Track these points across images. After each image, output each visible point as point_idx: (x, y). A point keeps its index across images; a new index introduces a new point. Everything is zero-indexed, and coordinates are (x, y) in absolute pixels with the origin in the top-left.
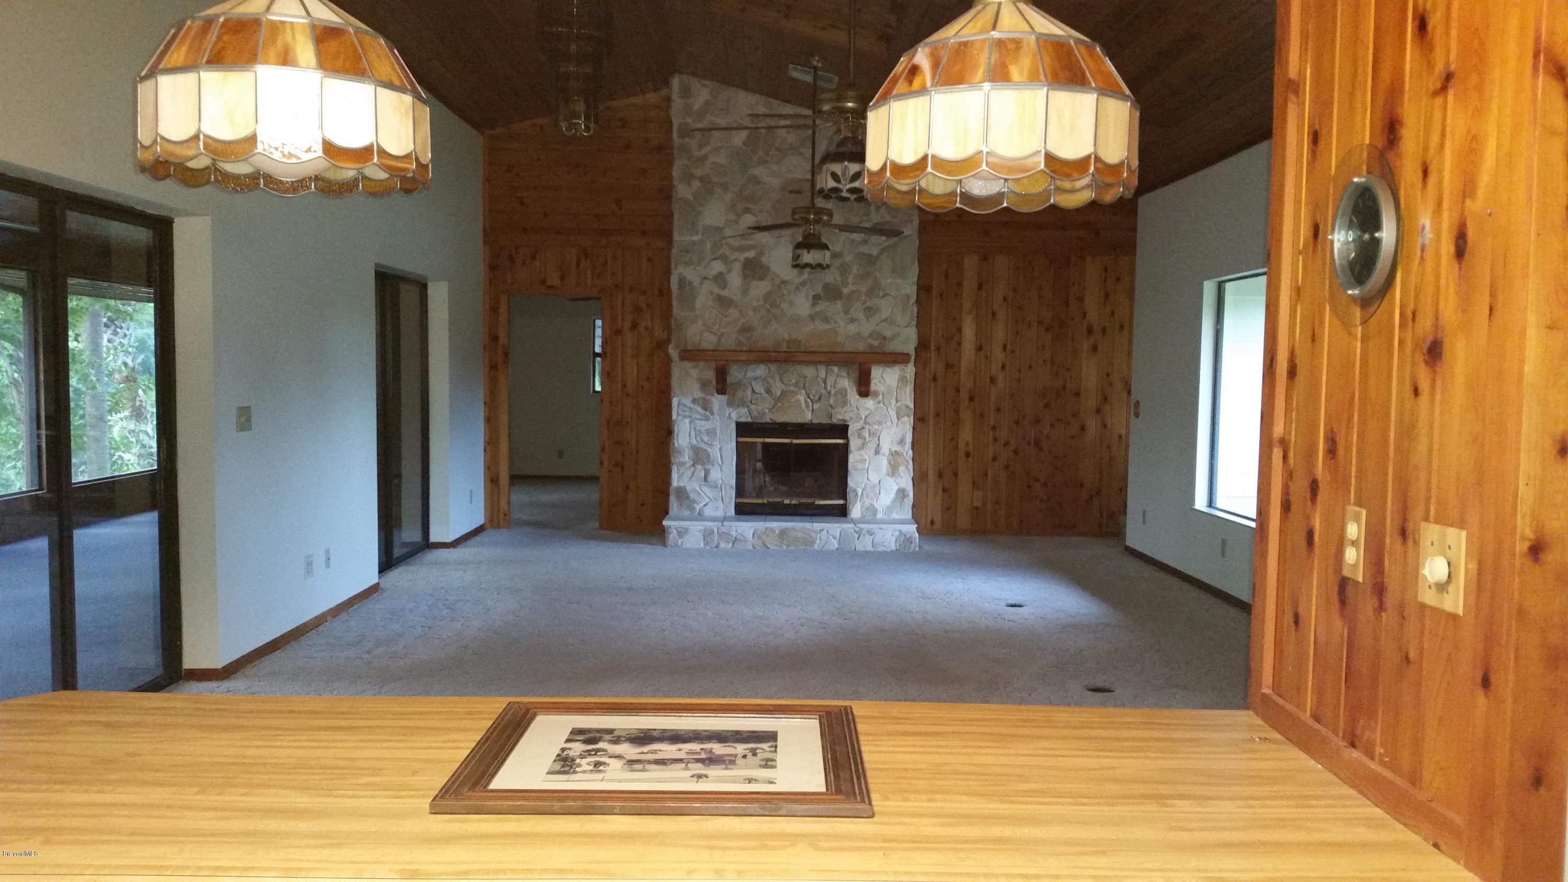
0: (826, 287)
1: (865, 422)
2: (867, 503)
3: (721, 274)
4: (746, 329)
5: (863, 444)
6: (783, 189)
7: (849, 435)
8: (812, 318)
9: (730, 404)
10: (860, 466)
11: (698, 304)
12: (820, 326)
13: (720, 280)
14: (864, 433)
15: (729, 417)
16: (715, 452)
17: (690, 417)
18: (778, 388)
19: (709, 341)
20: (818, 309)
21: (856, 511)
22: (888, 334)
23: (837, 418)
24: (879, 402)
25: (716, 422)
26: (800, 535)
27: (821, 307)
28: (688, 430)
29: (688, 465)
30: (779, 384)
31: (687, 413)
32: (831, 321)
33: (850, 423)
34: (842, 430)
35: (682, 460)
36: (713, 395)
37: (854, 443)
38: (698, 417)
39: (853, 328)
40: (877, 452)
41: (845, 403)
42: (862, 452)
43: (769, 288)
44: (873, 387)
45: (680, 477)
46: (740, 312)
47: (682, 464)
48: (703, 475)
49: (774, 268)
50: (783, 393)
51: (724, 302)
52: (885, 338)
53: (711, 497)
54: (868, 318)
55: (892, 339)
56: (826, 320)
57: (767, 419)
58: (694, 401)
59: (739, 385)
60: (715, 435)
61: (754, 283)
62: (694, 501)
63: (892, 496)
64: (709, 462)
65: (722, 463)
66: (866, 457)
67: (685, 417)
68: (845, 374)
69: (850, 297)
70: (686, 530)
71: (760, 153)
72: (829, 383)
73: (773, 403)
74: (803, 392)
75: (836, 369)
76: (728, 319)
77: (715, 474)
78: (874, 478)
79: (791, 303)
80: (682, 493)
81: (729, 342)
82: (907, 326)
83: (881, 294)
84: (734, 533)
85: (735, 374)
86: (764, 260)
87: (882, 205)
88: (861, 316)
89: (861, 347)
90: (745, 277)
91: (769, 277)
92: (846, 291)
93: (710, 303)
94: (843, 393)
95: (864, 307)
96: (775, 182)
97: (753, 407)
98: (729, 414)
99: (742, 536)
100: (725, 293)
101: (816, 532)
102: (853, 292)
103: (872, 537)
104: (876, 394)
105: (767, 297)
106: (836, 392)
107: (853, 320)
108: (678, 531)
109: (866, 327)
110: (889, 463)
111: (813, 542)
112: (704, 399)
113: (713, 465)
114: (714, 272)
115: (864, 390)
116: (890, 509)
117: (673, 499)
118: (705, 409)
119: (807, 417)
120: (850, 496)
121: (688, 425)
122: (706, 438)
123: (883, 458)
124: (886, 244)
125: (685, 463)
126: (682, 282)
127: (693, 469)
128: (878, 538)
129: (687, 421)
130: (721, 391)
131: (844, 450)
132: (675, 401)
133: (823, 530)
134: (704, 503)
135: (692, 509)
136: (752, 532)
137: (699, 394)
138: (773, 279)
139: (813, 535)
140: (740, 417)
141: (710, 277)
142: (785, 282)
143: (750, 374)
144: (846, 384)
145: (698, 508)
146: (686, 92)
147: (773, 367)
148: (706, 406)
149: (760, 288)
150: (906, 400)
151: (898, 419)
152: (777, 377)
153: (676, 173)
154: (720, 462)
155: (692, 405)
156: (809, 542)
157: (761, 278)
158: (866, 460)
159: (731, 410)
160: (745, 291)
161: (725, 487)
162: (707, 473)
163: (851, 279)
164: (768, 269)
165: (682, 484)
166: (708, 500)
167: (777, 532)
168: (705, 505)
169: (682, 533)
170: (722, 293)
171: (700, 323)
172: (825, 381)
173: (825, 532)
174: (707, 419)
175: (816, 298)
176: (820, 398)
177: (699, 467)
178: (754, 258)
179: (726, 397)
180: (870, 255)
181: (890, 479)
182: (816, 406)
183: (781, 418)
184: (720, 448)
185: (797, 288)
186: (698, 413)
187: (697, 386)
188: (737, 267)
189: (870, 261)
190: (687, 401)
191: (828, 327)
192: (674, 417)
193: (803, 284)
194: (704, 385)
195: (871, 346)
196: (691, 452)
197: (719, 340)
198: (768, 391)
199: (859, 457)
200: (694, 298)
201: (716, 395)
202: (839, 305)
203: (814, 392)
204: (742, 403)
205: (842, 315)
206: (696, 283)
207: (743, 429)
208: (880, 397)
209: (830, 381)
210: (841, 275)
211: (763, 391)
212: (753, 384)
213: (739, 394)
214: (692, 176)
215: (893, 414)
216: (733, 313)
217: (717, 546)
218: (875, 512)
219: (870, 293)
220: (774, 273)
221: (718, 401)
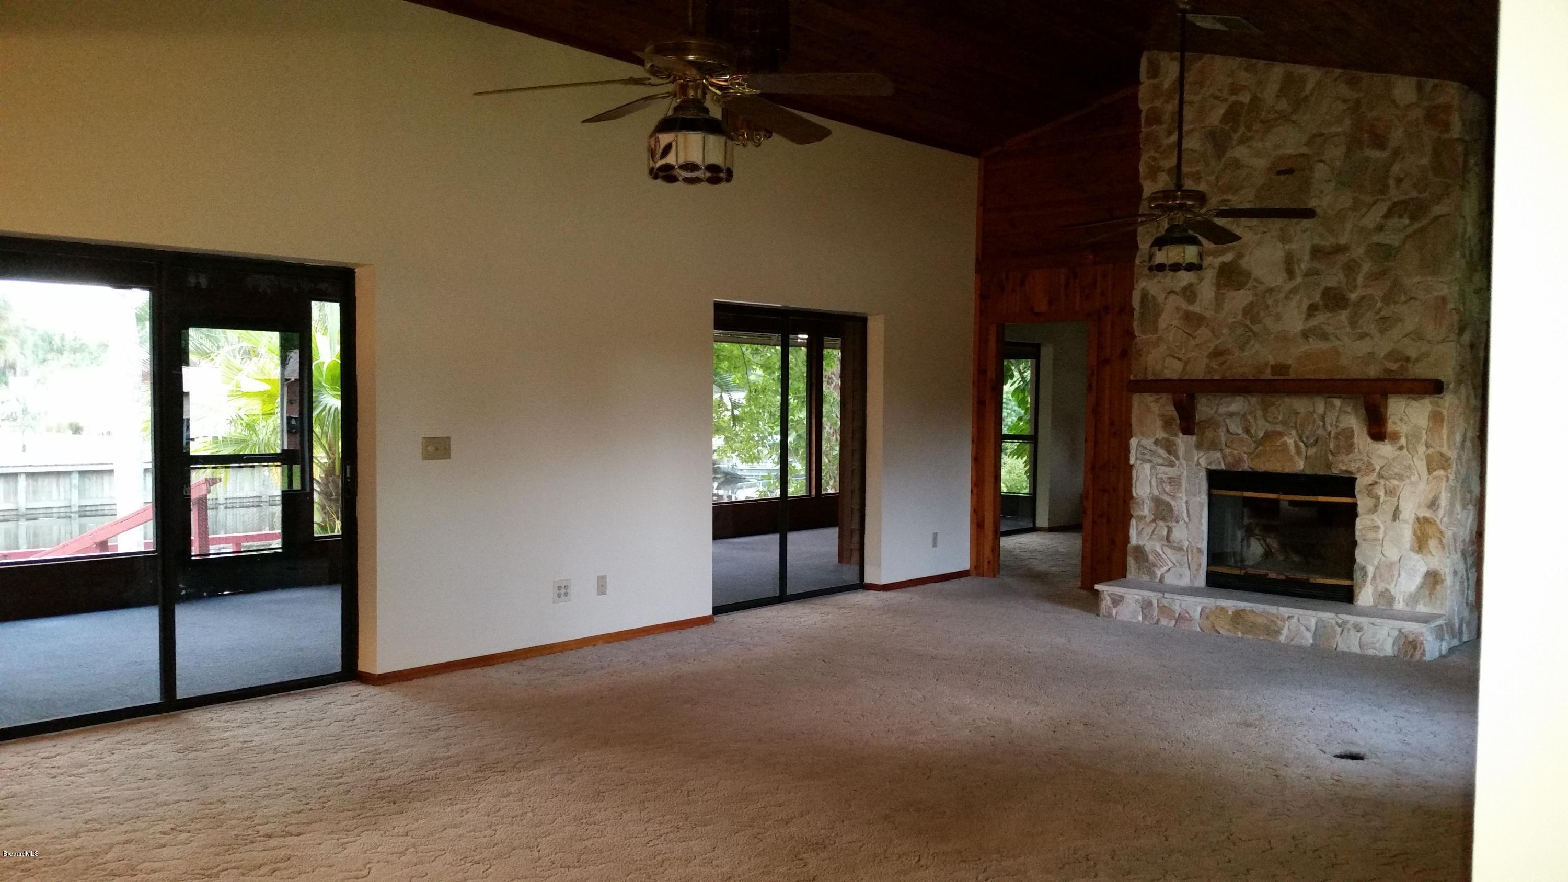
0: (1327, 293)
1: (1380, 476)
2: (1381, 587)
3: (1191, 285)
4: (1217, 354)
5: (1376, 506)
6: (1270, 169)
7: (1356, 493)
8: (1305, 335)
9: (1199, 446)
10: (1371, 535)
11: (1163, 322)
12: (1316, 345)
13: (1189, 293)
14: (1377, 491)
15: (1198, 464)
16: (1180, 505)
17: (1150, 461)
18: (1261, 427)
19: (1173, 370)
20: (1314, 322)
21: (1365, 597)
22: (1412, 353)
23: (1341, 466)
24: (1401, 448)
25: (1182, 470)
26: (1259, 620)
27: (1320, 318)
28: (1149, 478)
29: (1148, 520)
30: (1261, 422)
31: (1147, 457)
32: (1331, 337)
33: (1358, 476)
34: (1346, 484)
35: (1141, 513)
36: (1176, 435)
37: (1363, 503)
38: (1161, 461)
39: (1363, 347)
40: (1396, 515)
41: (1350, 448)
42: (1374, 517)
43: (1251, 298)
44: (1390, 427)
45: (1139, 533)
46: (1213, 331)
47: (1141, 518)
48: (1165, 533)
49: (1258, 272)
50: (1268, 436)
51: (1192, 320)
52: (1408, 359)
53: (1174, 561)
54: (1382, 332)
55: (1418, 360)
56: (1324, 337)
57: (1246, 466)
58: (1156, 442)
59: (1211, 423)
60: (1180, 485)
61: (1232, 293)
62: (1155, 565)
63: (1418, 580)
64: (1172, 518)
65: (1189, 520)
66: (1379, 523)
67: (1145, 461)
68: (1349, 409)
69: (1358, 304)
70: (1122, 598)
71: (1242, 129)
72: (1328, 421)
73: (1253, 446)
74: (1294, 432)
75: (1337, 402)
76: (1197, 341)
77: (1180, 533)
78: (1392, 553)
79: (1278, 318)
80: (1140, 552)
81: (1198, 371)
82: (1443, 341)
83: (1403, 298)
84: (1177, 609)
85: (1205, 408)
86: (1244, 263)
87: (1406, 176)
88: (1373, 329)
89: (1373, 371)
90: (1218, 286)
91: (1249, 285)
92: (1353, 296)
93: (1175, 322)
94: (1348, 434)
95: (1377, 317)
96: (1261, 163)
97: (1228, 451)
98: (1198, 460)
99: (1188, 613)
100: (1196, 308)
101: (1283, 620)
102: (1363, 297)
103: (1359, 634)
104: (1395, 437)
105: (1248, 311)
106: (1338, 434)
107: (1362, 336)
108: (1112, 599)
109: (1382, 345)
110: (1415, 533)
111: (1278, 632)
112: (1167, 440)
113: (1178, 522)
114: (1184, 283)
115: (1378, 432)
116: (1413, 599)
117: (1131, 562)
118: (1169, 453)
119: (1300, 466)
120: (1357, 575)
121: (1148, 471)
122: (1168, 488)
123: (1406, 526)
124: (1410, 230)
125: (1145, 517)
126: (1144, 296)
127: (1154, 525)
128: (1367, 636)
129: (1147, 466)
130: (1187, 430)
131: (1351, 512)
132: (1134, 442)
133: (1293, 617)
134: (1166, 568)
135: (1152, 574)
136: (1199, 609)
137: (1161, 434)
138: (1255, 287)
139: (1279, 622)
140: (1211, 463)
141: (1178, 289)
142: (1271, 290)
143: (1223, 410)
144: (1354, 422)
145: (1159, 574)
146: (1154, 72)
147: (1254, 400)
148: (1170, 447)
149: (1240, 299)
150: (1442, 446)
151: (1430, 472)
152: (1259, 413)
153: (1142, 168)
154: (1187, 520)
155: (1154, 448)
156: (1272, 630)
157: (1240, 286)
158: (1378, 527)
159: (1201, 454)
160: (1219, 302)
161: (1192, 551)
162: (1170, 530)
163: (1360, 280)
164: (1248, 274)
165: (1141, 543)
166: (1171, 565)
167: (1230, 613)
168: (1168, 570)
169: (1117, 601)
170: (1191, 308)
171: (1163, 347)
172: (1323, 418)
173: (1295, 620)
174: (1172, 465)
175: (1312, 309)
176: (1316, 441)
177: (1161, 523)
178: (1231, 262)
179: (1194, 438)
180: (1389, 247)
181: (1416, 557)
182: (1312, 451)
183: (1264, 466)
184: (1187, 502)
185: (1287, 298)
186: (1160, 456)
187: (1159, 423)
188: (1209, 276)
189: (1385, 253)
190: (1148, 443)
191: (1324, 345)
192: (1132, 462)
193: (1294, 291)
194: (1167, 424)
195: (1387, 371)
196: (1153, 504)
197: (1184, 369)
198: (1247, 431)
199: (1369, 523)
200: (1158, 315)
201: (1181, 435)
202: (1344, 316)
203: (1307, 433)
204: (1214, 446)
205: (1348, 329)
206: (1160, 298)
207: (1216, 479)
208: (1403, 441)
209: (1331, 418)
210: (1347, 276)
211: (1240, 431)
212: (1228, 421)
213: (1209, 434)
214: (1160, 169)
215: (1420, 465)
216: (1204, 332)
217: (1157, 623)
218: (1391, 600)
219: (1388, 299)
220: (1256, 280)
221: (1183, 442)
